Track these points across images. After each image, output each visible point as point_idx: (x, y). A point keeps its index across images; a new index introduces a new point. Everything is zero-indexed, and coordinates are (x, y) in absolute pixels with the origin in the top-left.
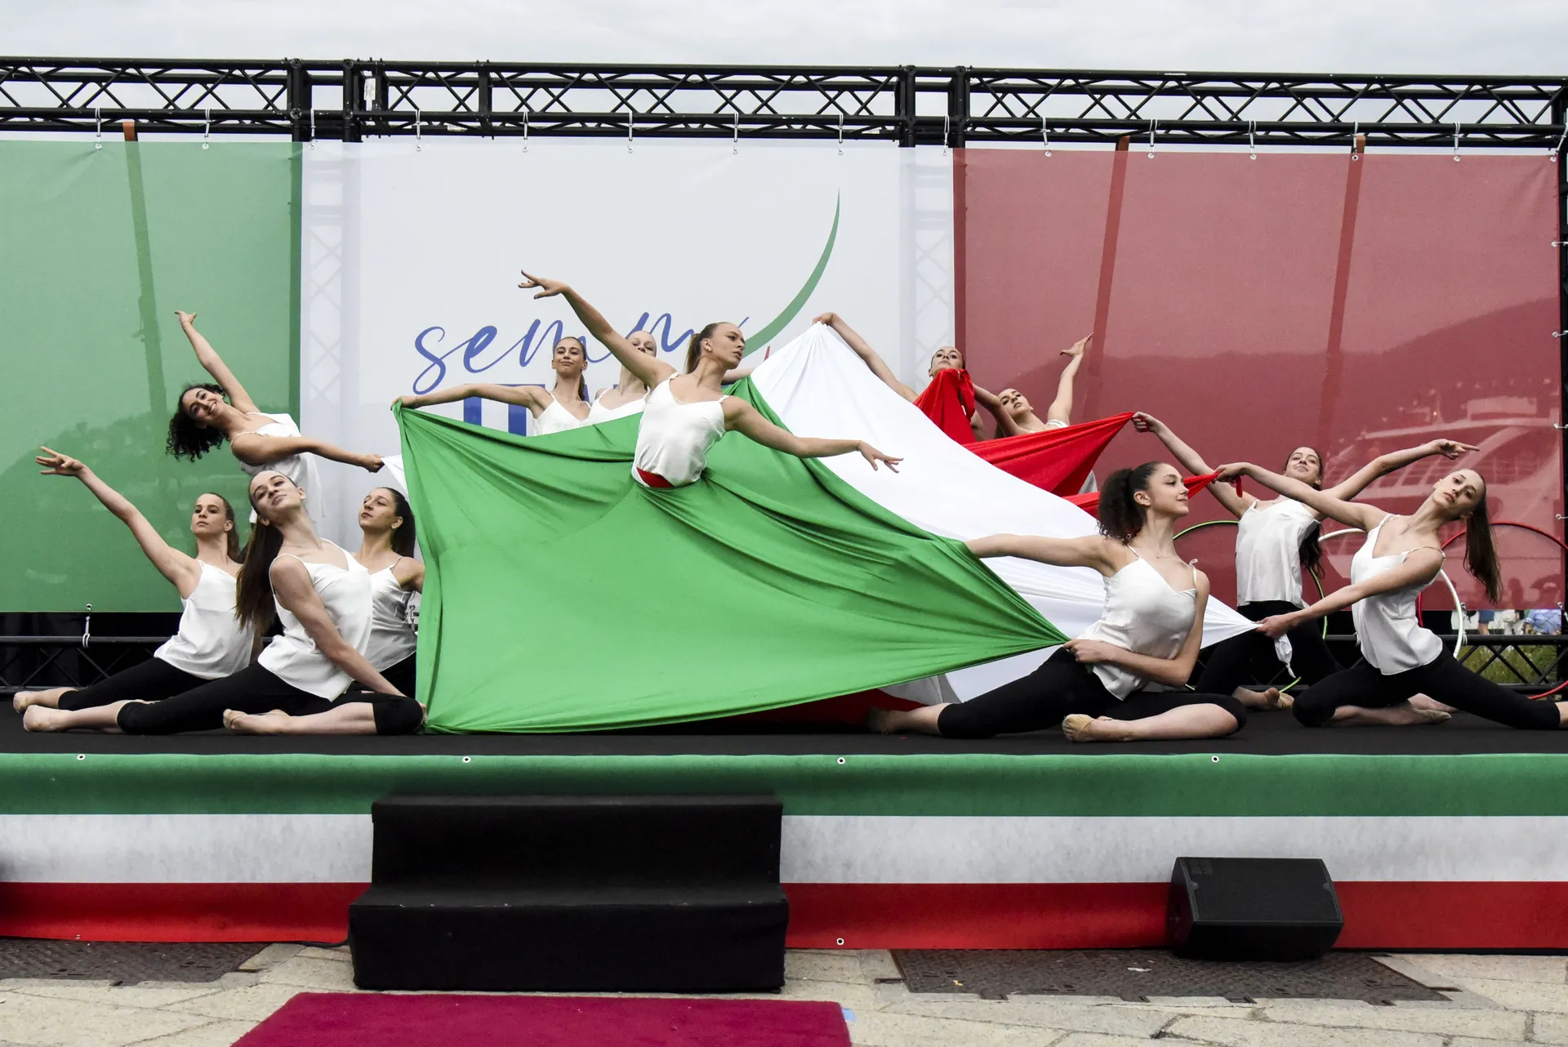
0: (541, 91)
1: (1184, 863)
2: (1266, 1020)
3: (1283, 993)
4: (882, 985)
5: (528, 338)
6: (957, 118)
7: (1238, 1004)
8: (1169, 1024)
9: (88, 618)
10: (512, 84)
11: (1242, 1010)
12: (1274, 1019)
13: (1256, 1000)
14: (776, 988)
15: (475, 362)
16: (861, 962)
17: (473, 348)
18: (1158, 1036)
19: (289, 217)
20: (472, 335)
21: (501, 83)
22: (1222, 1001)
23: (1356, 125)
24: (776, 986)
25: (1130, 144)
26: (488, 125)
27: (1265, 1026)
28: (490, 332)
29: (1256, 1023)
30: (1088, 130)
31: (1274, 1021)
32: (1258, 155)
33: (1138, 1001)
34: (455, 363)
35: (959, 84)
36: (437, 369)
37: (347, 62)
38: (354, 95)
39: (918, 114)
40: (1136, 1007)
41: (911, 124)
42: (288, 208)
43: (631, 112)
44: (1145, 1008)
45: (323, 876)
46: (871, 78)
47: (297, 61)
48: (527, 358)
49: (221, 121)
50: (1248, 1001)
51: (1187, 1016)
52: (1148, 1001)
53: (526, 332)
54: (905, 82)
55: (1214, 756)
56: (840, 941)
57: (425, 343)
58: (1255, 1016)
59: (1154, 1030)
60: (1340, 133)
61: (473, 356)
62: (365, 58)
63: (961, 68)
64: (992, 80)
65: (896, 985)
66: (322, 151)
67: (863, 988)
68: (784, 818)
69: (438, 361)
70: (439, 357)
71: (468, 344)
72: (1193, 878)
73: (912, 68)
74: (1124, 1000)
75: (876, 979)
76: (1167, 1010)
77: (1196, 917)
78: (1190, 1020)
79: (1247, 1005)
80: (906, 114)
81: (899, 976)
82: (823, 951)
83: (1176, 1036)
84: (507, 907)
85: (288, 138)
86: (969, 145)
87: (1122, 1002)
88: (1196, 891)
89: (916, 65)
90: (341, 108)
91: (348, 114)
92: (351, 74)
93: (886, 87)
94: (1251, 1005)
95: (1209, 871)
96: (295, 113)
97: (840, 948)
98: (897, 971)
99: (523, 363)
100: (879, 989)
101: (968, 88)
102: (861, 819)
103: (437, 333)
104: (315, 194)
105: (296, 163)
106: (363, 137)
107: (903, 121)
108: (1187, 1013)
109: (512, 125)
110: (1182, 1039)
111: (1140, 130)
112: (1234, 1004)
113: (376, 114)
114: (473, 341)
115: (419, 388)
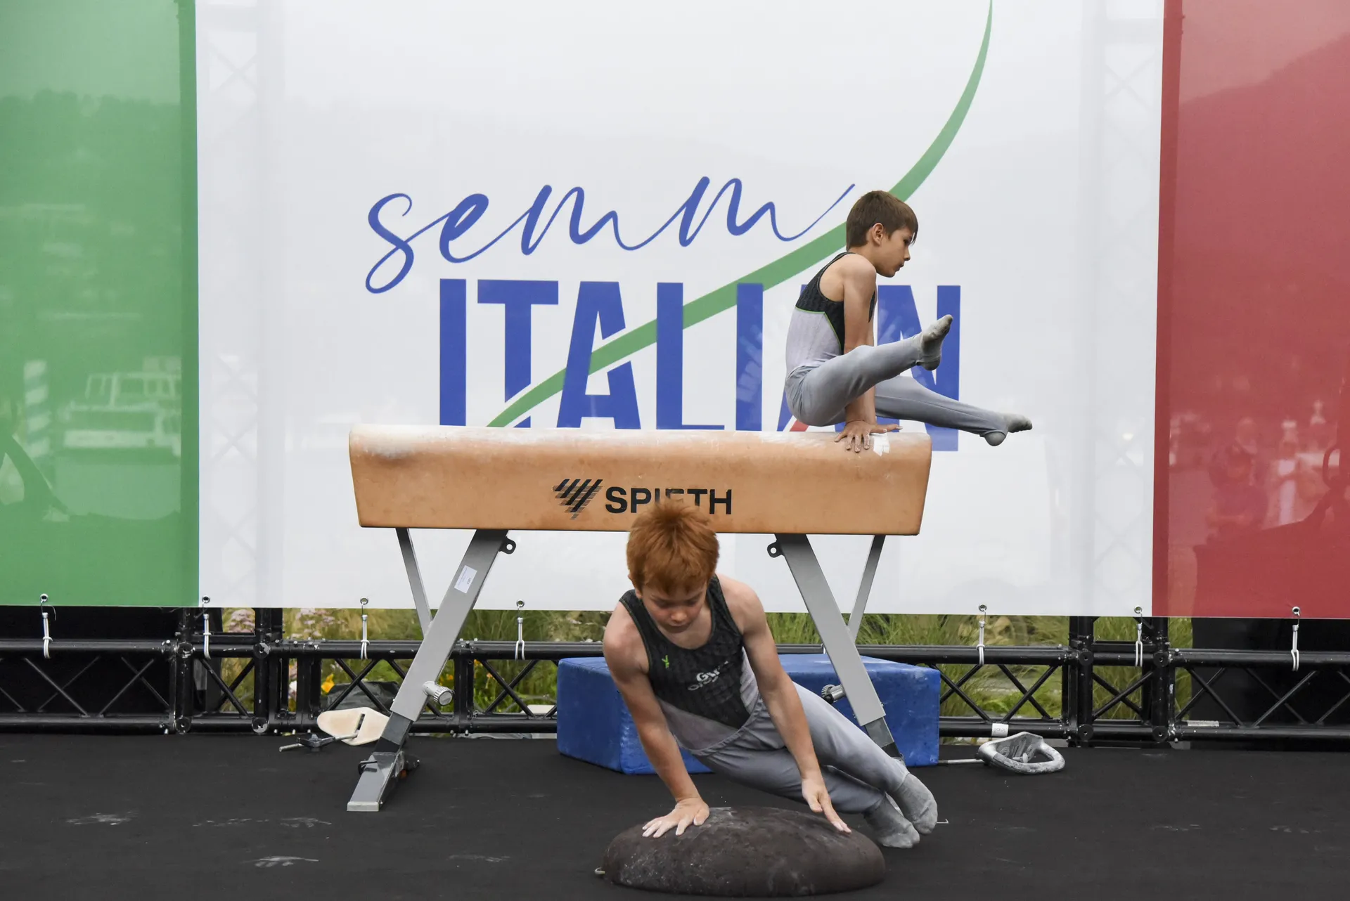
5: (533, 213)
15: (456, 247)
17: (454, 226)
19: (177, 21)
20: (452, 207)
28: (478, 203)
34: (426, 247)
36: (400, 256)
48: (532, 243)
53: (530, 204)
57: (384, 218)
61: (454, 238)
69: (402, 245)
70: (404, 238)
71: (445, 220)
99: (527, 249)
103: (401, 203)
114: (454, 216)
115: (375, 284)
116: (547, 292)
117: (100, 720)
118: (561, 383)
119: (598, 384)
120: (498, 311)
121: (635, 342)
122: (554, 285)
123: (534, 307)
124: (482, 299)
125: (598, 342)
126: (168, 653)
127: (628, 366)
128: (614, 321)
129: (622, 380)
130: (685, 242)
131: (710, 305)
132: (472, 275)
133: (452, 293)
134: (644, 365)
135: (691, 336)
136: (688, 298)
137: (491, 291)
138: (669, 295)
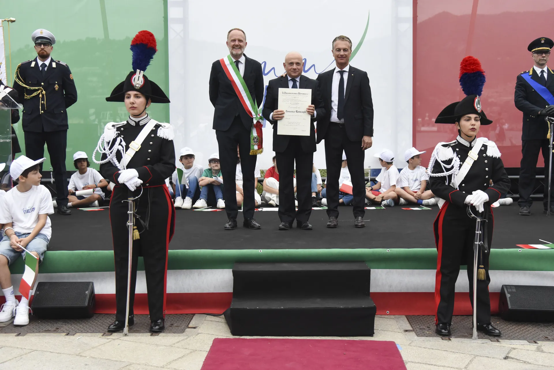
1: (505, 287)
2: (542, 351)
3: (547, 339)
4: (407, 333)
7: (532, 344)
8: (508, 353)
11: (533, 347)
12: (546, 351)
13: (538, 342)
14: (371, 334)
16: (397, 322)
18: (506, 358)
19: (163, 22)
22: (525, 342)
27: (543, 355)
29: (539, 353)
31: (546, 352)
33: (496, 342)
40: (496, 344)
44: (500, 345)
50: (536, 343)
51: (514, 349)
52: (500, 342)
56: (388, 312)
58: (539, 350)
59: (504, 356)
65: (411, 333)
67: (400, 334)
72: (509, 293)
74: (492, 341)
75: (404, 330)
76: (507, 346)
77: (510, 307)
78: (515, 351)
79: (535, 344)
81: (411, 329)
82: (383, 316)
83: (512, 358)
84: (282, 308)
87: (491, 342)
88: (509, 298)
94: (536, 344)
95: (514, 290)
97: (388, 315)
98: (410, 326)
100: (406, 335)
104: (173, 13)
108: (514, 347)
110: (514, 360)
112: (531, 344)
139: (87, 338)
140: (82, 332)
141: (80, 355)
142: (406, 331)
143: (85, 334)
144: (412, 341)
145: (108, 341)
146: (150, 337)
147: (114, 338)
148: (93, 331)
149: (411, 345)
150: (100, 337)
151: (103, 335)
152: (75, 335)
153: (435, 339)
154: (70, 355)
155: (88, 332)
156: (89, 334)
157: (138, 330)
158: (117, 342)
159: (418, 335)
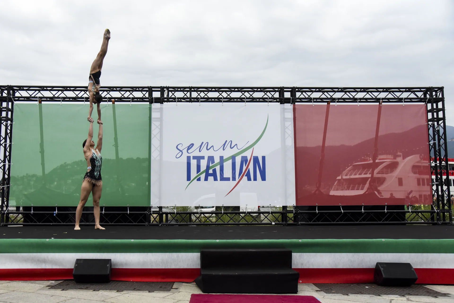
0: (202, 92)
1: (378, 264)
2: (411, 301)
3: (410, 294)
4: (318, 292)
5: (201, 146)
6: (293, 98)
9: (104, 208)
10: (197, 91)
11: (404, 299)
13: (406, 296)
14: (296, 293)
15: (189, 151)
16: (308, 286)
17: (189, 148)
19: (149, 120)
20: (189, 145)
21: (194, 91)
22: (397, 296)
23: (381, 98)
24: (296, 292)
25: (330, 103)
26: (191, 100)
28: (192, 145)
30: (322, 100)
32: (359, 105)
33: (379, 296)
34: (185, 151)
35: (293, 90)
36: (181, 153)
37: (161, 87)
38: (162, 94)
39: (285, 97)
41: (284, 99)
42: (148, 118)
43: (223, 97)
44: (382, 298)
45: (185, 267)
46: (274, 89)
47: (150, 87)
48: (201, 150)
49: (134, 99)
50: (404, 296)
52: (381, 296)
54: (281, 90)
55: (383, 239)
56: (301, 281)
57: (178, 147)
58: (408, 300)
60: (377, 100)
61: (189, 150)
62: (165, 86)
63: (294, 87)
64: (300, 89)
65: (321, 292)
66: (155, 106)
67: (315, 292)
68: (293, 254)
71: (187, 148)
72: (382, 267)
73: (283, 87)
76: (387, 298)
77: (384, 276)
80: (282, 97)
81: (320, 290)
84: (237, 275)
85: (148, 103)
86: (296, 103)
87: (376, 296)
88: (383, 270)
89: (284, 87)
90: (160, 96)
91: (161, 98)
92: (162, 89)
93: (278, 91)
95: (385, 266)
96: (150, 98)
97: (301, 283)
98: (318, 289)
99: (200, 151)
101: (296, 91)
102: (305, 254)
104: (154, 115)
105: (150, 109)
106: (164, 103)
107: (282, 99)
108: (392, 299)
109: (197, 100)
111: (333, 100)
112: (401, 297)
113: (167, 98)
114: (189, 147)
115: (177, 157)
116: (203, 158)
117: (136, 224)
118: (205, 171)
119: (211, 171)
120: (196, 161)
121: (216, 165)
122: (204, 157)
123: (201, 160)
124: (193, 159)
125: (211, 165)
126: (146, 213)
127: (215, 168)
128: (213, 162)
129: (214, 171)
130: (224, 150)
131: (228, 159)
132: (191, 155)
133: (189, 158)
134: (218, 168)
135: (225, 164)
136: (224, 158)
137: (194, 158)
138: (221, 158)
139: (107, 292)
140: (103, 289)
141: (104, 301)
142: (317, 291)
143: (105, 291)
144: (324, 296)
145: (121, 294)
146: (148, 293)
147: (124, 293)
148: (111, 289)
149: (325, 298)
150: (115, 292)
151: (117, 292)
152: (99, 291)
153: (339, 295)
154: (97, 301)
155: (107, 290)
156: (108, 291)
157: (140, 289)
158: (128, 295)
159: (326, 293)
